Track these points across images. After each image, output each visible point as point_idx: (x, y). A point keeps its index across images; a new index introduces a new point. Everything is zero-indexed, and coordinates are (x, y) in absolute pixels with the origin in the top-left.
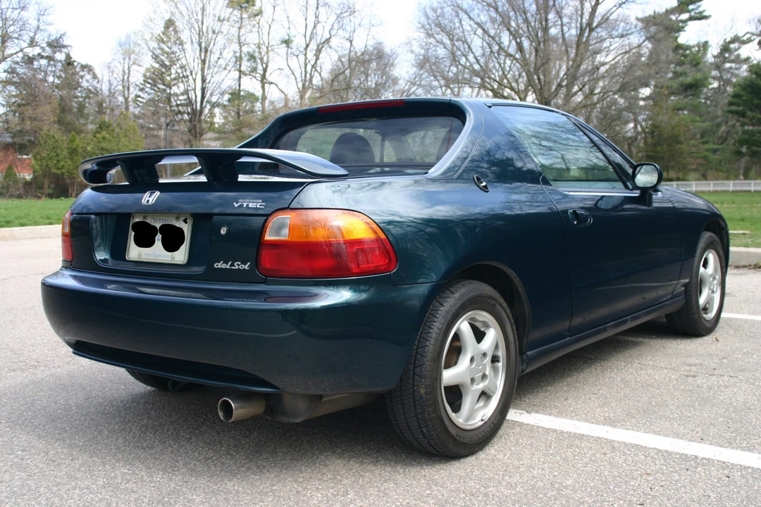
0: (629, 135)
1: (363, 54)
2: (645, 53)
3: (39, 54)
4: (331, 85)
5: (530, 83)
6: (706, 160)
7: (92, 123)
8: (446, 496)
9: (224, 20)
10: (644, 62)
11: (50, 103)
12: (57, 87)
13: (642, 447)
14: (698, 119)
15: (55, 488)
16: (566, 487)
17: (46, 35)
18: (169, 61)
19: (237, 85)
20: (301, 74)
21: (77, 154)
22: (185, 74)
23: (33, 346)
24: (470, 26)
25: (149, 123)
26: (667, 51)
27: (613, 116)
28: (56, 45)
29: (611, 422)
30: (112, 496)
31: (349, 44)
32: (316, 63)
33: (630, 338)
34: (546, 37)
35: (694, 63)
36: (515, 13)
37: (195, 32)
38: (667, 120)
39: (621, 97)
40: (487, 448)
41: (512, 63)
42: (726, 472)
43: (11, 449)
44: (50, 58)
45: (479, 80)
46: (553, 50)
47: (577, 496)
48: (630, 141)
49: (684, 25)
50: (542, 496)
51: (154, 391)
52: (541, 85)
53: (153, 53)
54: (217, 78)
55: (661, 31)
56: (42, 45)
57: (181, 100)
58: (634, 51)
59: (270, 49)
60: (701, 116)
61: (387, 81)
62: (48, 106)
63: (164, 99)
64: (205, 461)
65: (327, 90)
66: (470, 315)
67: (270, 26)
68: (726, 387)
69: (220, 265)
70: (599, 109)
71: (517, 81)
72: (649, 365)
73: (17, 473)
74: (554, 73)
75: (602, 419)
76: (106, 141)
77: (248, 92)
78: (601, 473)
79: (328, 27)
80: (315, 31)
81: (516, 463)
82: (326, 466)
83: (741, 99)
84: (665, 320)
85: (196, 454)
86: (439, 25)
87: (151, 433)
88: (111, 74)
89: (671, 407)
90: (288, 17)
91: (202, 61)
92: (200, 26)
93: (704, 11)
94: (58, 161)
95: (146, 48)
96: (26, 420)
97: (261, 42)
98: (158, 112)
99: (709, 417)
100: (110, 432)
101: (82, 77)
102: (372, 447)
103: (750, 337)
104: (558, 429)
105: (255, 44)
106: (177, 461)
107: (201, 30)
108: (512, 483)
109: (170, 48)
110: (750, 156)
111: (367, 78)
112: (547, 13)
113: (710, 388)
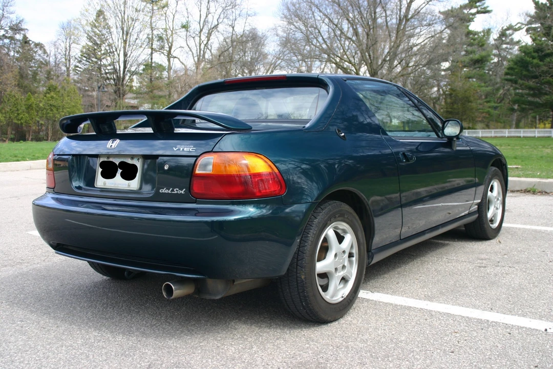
0: (434, 96)
1: (242, 36)
2: (445, 37)
3: (4, 35)
4: (219, 60)
5: (363, 59)
6: (489, 115)
7: (44, 85)
8: (320, 348)
9: (139, 11)
10: (445, 43)
11: (12, 72)
12: (17, 59)
13: (451, 315)
14: (483, 84)
15: (48, 346)
16: (401, 342)
17: (8, 21)
18: (100, 41)
19: (150, 58)
20: (197, 51)
21: (32, 109)
22: (112, 51)
23: (17, 249)
24: (320, 16)
25: (85, 87)
26: (462, 35)
27: (422, 82)
28: (16, 28)
29: (429, 298)
30: (89, 351)
31: (232, 29)
32: (207, 43)
33: (440, 241)
34: (375, 26)
35: (480, 44)
36: (352, 7)
37: (119, 20)
38: (461, 86)
39: (428, 68)
40: (346, 316)
41: (349, 44)
42: (508, 330)
43: (13, 320)
44: (12, 38)
45: (326, 56)
46: (379, 34)
47: (409, 347)
48: (434, 101)
49: (473, 17)
50: (385, 347)
51: (108, 280)
52: (371, 60)
53: (88, 35)
54: (135, 54)
55: (457, 21)
56: (6, 28)
57: (108, 70)
58: (438, 35)
59: (174, 32)
60: (485, 83)
61: (259, 56)
62: (10, 74)
63: (96, 68)
64: (151, 327)
65: (215, 63)
66: (334, 225)
67: (174, 16)
68: (507, 274)
69: (164, 191)
70: (412, 78)
71: (354, 57)
72: (453, 260)
73: (19, 336)
74: (379, 51)
75: (423, 296)
76: (54, 100)
77: (158, 64)
78: (424, 332)
79: (216, 17)
80: (207, 19)
81: (366, 326)
82: (236, 329)
83: (514, 71)
84: (464, 229)
85: (144, 322)
86: (297, 16)
87: (110, 308)
88: (56, 50)
89: (470, 288)
90: (187, 9)
91: (124, 41)
92: (123, 15)
93: (488, 7)
94: (18, 114)
95: (83, 31)
96: (20, 300)
97: (168, 27)
98: (92, 78)
99: (495, 294)
100: (81, 308)
101: (36, 52)
102: (266, 316)
103: (522, 240)
104: (393, 303)
105: (162, 29)
106: (131, 327)
107: (123, 18)
108: (364, 339)
109: (100, 31)
110: (520, 111)
111: (245, 54)
112: (375, 8)
113: (496, 275)
